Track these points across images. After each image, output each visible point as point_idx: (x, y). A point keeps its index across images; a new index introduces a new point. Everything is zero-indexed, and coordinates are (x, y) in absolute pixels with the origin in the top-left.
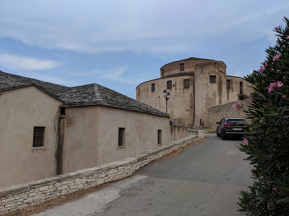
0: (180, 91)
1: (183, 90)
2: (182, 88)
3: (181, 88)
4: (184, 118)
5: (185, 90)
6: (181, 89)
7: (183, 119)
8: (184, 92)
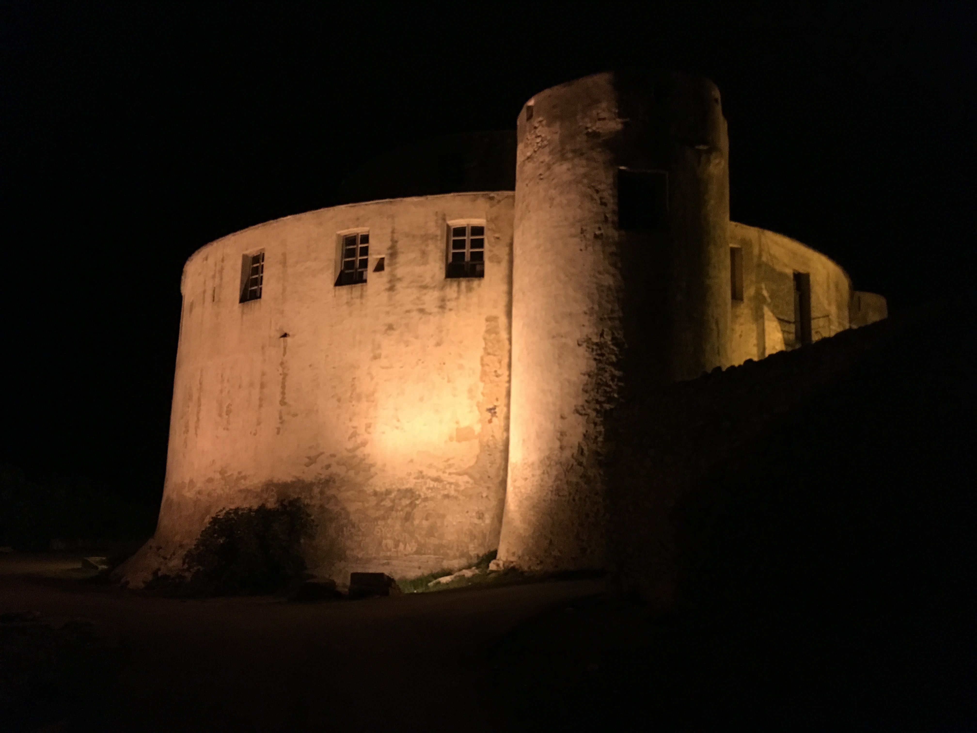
0: (418, 298)
1: (436, 294)
2: (433, 277)
3: (428, 280)
4: (436, 484)
5: (452, 291)
6: (425, 287)
7: (432, 499)
8: (442, 307)
